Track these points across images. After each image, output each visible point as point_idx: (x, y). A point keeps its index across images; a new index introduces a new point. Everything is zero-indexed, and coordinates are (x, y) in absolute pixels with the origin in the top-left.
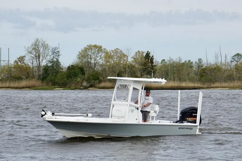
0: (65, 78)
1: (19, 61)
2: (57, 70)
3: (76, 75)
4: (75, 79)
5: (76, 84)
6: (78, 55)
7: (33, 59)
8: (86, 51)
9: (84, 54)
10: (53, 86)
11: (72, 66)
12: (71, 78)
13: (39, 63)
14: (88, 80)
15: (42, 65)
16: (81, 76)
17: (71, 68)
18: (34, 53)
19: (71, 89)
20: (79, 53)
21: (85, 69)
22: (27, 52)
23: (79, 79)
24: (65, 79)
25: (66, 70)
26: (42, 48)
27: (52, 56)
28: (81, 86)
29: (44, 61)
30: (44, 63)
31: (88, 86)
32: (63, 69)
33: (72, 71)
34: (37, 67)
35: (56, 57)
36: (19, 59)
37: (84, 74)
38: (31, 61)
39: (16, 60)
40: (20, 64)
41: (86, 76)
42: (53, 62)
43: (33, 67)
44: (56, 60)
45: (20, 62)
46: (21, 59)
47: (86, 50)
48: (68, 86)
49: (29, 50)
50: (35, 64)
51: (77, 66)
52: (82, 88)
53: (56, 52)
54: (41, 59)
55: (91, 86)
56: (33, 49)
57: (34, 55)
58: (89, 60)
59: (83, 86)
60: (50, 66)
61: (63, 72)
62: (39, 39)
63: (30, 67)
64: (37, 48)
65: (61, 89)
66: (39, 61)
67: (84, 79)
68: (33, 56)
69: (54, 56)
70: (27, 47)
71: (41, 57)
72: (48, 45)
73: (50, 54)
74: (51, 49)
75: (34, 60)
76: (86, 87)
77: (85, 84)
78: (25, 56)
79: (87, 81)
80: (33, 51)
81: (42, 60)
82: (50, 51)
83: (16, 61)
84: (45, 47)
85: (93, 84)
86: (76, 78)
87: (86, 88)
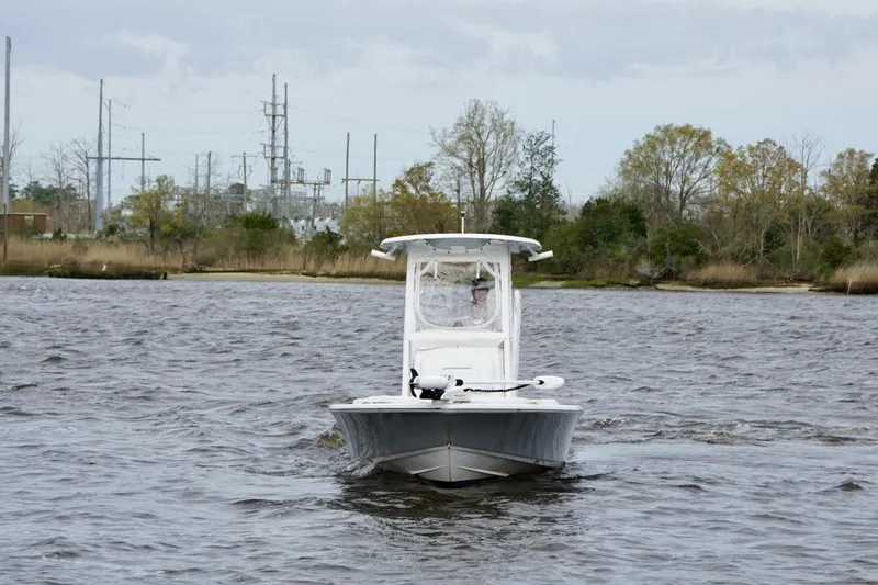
0: (571, 244)
1: (411, 181)
2: (545, 215)
3: (612, 237)
4: (609, 251)
5: (614, 268)
6: (623, 163)
7: (459, 176)
8: (654, 149)
9: (644, 160)
10: (531, 274)
11: (599, 201)
12: (596, 246)
13: (483, 190)
14: (657, 255)
15: (493, 198)
16: (630, 239)
17: (596, 210)
18: (465, 154)
19: (596, 287)
20: (626, 157)
21: (646, 215)
22: (437, 149)
23: (624, 251)
24: (574, 249)
25: (578, 215)
26: (493, 135)
27: (528, 165)
28: (631, 276)
29: (499, 183)
30: (497, 191)
31: (656, 275)
32: (564, 213)
33: (600, 221)
34: (473, 203)
35: (542, 169)
36: (408, 173)
37: (642, 232)
38: (454, 182)
39: (401, 179)
40: (412, 191)
41: (649, 239)
42: (530, 185)
43: (459, 204)
44: (540, 178)
45: (415, 186)
46: (418, 174)
47: (652, 143)
48: (583, 274)
49: (449, 142)
50: (468, 191)
51: (618, 203)
52: (632, 282)
53: (542, 151)
54: (487, 176)
55: (668, 276)
56: (462, 139)
57: (465, 160)
58: (663, 181)
59: (639, 276)
60: (520, 202)
61: (565, 221)
62: (483, 102)
63: (449, 204)
64: (475, 137)
65: (559, 284)
66: (482, 182)
67: (641, 252)
68: (459, 162)
69: (536, 165)
70: (439, 132)
71: (489, 169)
72: (513, 123)
73: (522, 158)
74: (524, 138)
75: (463, 179)
76: (650, 278)
77: (645, 267)
78: (430, 165)
79: (651, 256)
80: (462, 146)
81: (493, 180)
82: (520, 149)
83: (398, 183)
84: (505, 130)
85: (674, 269)
86: (611, 248)
87: (647, 283)
